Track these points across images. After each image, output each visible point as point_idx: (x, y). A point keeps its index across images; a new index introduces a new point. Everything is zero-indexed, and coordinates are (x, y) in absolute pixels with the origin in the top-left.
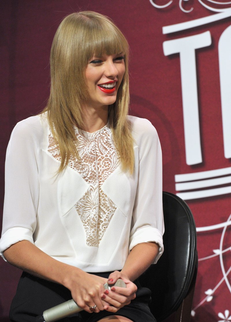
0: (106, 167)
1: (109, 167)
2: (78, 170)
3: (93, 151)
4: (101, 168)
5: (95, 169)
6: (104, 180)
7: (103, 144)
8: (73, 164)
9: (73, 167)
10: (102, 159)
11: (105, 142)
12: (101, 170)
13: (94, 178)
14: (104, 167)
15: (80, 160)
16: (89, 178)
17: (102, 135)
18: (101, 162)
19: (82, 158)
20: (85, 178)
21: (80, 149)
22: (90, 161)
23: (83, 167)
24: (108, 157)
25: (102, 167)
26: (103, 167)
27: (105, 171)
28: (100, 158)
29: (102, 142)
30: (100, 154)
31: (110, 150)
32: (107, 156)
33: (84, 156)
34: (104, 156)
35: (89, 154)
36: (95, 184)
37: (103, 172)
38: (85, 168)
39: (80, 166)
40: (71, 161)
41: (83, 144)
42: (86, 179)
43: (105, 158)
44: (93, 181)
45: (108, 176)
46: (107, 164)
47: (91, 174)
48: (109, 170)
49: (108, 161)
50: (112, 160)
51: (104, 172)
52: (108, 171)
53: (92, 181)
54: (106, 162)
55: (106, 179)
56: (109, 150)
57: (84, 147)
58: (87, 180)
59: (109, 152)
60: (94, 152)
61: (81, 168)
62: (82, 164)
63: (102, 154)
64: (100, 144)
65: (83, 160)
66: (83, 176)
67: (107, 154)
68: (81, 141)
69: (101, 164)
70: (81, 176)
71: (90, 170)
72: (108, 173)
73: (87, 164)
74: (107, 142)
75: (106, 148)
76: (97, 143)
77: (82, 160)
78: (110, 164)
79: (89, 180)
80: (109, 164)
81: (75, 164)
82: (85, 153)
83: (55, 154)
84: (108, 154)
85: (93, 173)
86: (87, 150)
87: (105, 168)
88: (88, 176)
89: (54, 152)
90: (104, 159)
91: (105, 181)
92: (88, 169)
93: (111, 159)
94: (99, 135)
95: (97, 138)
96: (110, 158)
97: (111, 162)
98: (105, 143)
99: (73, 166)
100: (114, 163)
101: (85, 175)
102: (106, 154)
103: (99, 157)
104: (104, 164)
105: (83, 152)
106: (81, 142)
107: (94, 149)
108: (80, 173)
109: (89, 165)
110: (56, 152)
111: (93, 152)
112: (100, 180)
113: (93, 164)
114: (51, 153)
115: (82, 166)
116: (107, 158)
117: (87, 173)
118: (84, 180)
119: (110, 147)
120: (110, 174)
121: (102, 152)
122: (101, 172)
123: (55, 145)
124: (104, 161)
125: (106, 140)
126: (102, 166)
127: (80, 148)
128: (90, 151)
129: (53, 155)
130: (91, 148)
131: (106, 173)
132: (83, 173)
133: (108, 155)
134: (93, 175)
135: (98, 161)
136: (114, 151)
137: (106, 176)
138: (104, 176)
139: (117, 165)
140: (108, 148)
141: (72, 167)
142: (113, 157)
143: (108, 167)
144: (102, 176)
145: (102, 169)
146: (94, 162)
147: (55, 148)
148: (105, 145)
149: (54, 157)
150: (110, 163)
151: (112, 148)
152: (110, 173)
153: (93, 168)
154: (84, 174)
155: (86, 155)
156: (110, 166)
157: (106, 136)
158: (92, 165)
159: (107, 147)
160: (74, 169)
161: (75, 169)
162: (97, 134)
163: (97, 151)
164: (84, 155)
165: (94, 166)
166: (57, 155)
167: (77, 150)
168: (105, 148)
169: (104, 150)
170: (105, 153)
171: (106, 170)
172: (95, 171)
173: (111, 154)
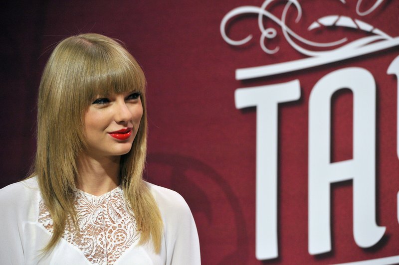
0: (119, 241)
1: (123, 242)
2: (79, 245)
3: (99, 219)
4: (112, 243)
5: (102, 243)
6: (115, 259)
7: (115, 208)
8: (72, 238)
9: (71, 242)
10: (114, 229)
11: (118, 206)
12: (112, 245)
13: (100, 256)
14: (117, 241)
15: (82, 232)
16: (93, 256)
17: (113, 198)
18: (112, 234)
19: (84, 229)
20: (87, 256)
21: (82, 217)
22: (95, 233)
23: (86, 241)
24: (123, 228)
25: (113, 241)
26: (115, 242)
27: (118, 247)
28: (111, 228)
29: (114, 207)
30: (111, 223)
31: (125, 219)
32: (120, 226)
33: (88, 227)
34: (116, 225)
35: (94, 224)
36: (101, 263)
37: (114, 249)
38: (88, 243)
39: (81, 239)
40: (68, 233)
41: (86, 211)
42: (90, 257)
43: (118, 228)
44: (99, 260)
45: (121, 254)
46: (120, 238)
47: (96, 250)
48: (124, 246)
49: (121, 234)
50: (128, 232)
51: (116, 248)
52: (121, 247)
53: (97, 260)
54: (119, 234)
55: (118, 258)
56: (123, 219)
57: (88, 215)
58: (90, 260)
59: (123, 221)
60: (101, 221)
61: (82, 242)
62: (84, 237)
63: (114, 222)
64: (110, 210)
65: (86, 232)
66: (85, 254)
67: (120, 223)
68: (83, 205)
69: (112, 237)
70: (82, 253)
71: (95, 244)
72: (121, 249)
73: (91, 237)
74: (120, 206)
75: (120, 215)
76: (106, 209)
77: (84, 232)
78: (126, 237)
79: (94, 259)
80: (124, 238)
81: (74, 237)
82: (88, 223)
83: (46, 224)
84: (122, 223)
85: (99, 249)
86: (91, 218)
87: (118, 243)
88: (93, 254)
89: (45, 221)
90: (115, 231)
91: (117, 260)
92: (92, 244)
93: (126, 231)
94: (110, 198)
95: (107, 203)
96: (124, 230)
97: (126, 234)
98: (118, 208)
99: (71, 240)
100: (131, 235)
101: (89, 252)
102: (118, 223)
103: (109, 227)
104: (116, 237)
105: (85, 221)
106: (84, 208)
107: (100, 217)
108: (81, 249)
109: (94, 238)
110: (48, 221)
111: (99, 221)
112: (110, 259)
113: (99, 236)
114: (41, 222)
115: (84, 240)
116: (120, 228)
117: (90, 249)
118: (85, 259)
119: (125, 215)
120: (124, 251)
121: (113, 219)
122: (112, 249)
123: (46, 213)
124: (115, 233)
125: (120, 203)
126: (114, 239)
127: (81, 215)
128: (95, 219)
129: (43, 225)
130: (96, 215)
131: (119, 250)
132: (86, 249)
133: (122, 225)
134: (99, 251)
135: (109, 233)
136: (129, 220)
137: (118, 253)
138: (116, 253)
139: (136, 238)
140: (122, 215)
141: (69, 242)
142: (129, 229)
143: (121, 242)
144: (113, 253)
145: (114, 244)
146: (101, 233)
147: (47, 216)
148: (118, 211)
149: (46, 228)
150: (124, 235)
151: (127, 217)
152: (124, 249)
153: (99, 242)
154: (87, 251)
155: (91, 225)
156: (124, 239)
157: (119, 199)
158: (98, 239)
159: (120, 213)
160: (72, 243)
161: (74, 243)
162: (107, 197)
163: (106, 220)
164: (87, 225)
165: (100, 239)
166: (49, 225)
167: (78, 219)
168: (118, 213)
169: (116, 217)
170: (118, 221)
171: (119, 245)
172: (102, 246)
173: (126, 223)
